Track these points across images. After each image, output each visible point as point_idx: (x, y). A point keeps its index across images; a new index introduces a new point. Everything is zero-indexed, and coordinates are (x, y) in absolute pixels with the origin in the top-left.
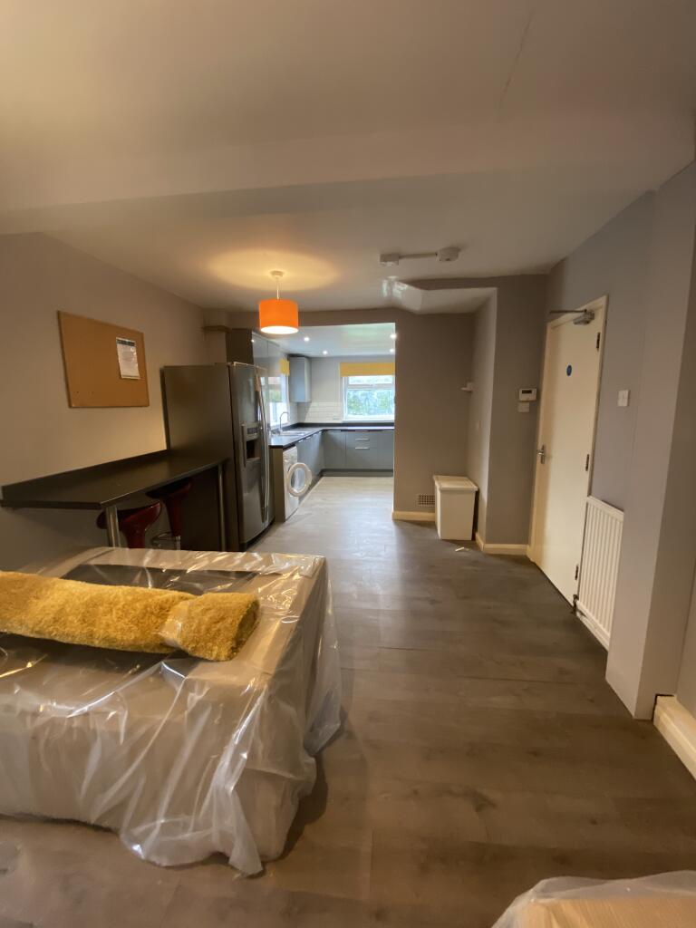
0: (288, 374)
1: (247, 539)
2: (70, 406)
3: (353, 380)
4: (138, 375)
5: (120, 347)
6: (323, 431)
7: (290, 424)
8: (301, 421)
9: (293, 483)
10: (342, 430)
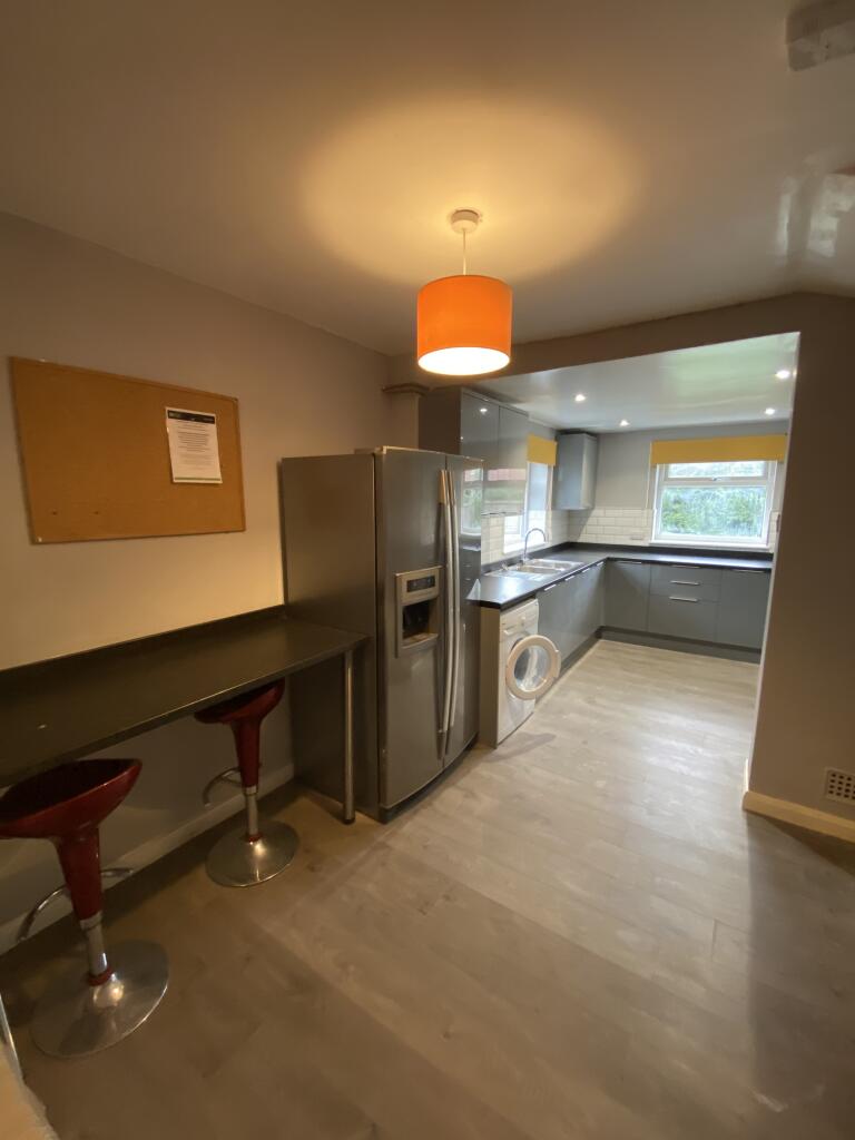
0: (553, 464)
1: (392, 801)
2: (34, 542)
3: (677, 470)
4: (219, 475)
5: (173, 426)
6: (608, 560)
7: (549, 545)
8: (573, 540)
9: (520, 670)
10: (644, 562)
